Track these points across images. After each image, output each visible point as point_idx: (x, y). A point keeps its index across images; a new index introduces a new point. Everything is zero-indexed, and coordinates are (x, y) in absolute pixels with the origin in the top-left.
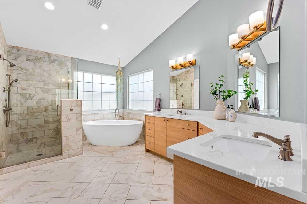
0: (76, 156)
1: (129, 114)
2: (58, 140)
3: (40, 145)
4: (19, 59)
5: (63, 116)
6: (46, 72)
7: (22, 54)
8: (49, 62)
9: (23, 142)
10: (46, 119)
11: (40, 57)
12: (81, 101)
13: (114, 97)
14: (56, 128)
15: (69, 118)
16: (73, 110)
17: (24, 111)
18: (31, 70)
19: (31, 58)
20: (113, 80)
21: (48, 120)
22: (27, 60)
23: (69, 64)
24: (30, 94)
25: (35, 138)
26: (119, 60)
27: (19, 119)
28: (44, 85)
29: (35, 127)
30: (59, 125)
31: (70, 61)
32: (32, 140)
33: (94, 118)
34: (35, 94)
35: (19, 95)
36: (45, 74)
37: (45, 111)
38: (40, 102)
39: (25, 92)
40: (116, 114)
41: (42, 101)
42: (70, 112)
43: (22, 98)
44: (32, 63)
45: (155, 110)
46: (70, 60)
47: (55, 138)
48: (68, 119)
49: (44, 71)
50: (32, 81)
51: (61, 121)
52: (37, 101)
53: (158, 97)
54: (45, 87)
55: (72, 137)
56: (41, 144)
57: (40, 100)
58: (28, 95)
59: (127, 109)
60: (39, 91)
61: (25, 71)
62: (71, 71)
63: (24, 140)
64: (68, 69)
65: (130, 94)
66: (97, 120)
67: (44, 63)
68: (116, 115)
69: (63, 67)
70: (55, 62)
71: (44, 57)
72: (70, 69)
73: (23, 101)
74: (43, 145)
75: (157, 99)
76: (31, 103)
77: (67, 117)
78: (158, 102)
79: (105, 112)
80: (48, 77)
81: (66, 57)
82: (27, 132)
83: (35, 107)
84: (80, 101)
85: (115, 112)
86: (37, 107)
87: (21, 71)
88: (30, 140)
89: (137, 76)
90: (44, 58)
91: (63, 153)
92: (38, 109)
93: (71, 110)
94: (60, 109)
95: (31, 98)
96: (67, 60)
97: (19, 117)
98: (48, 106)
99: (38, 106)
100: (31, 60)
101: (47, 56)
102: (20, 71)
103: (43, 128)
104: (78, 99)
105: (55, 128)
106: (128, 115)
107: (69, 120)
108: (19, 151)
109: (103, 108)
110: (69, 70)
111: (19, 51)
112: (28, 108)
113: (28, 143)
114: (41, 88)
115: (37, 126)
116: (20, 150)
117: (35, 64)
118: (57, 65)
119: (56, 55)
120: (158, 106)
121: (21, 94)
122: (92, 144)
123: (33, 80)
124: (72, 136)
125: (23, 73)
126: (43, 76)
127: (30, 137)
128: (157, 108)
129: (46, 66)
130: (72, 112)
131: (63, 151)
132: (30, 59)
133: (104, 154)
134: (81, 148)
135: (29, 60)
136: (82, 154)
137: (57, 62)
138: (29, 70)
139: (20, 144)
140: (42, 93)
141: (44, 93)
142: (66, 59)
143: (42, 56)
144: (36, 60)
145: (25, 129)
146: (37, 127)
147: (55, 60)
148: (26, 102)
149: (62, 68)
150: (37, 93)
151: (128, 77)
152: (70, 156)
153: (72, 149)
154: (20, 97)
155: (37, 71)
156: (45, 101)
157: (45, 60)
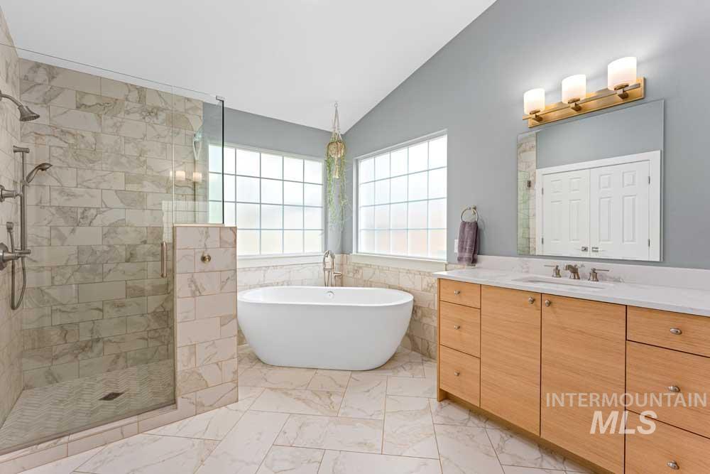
0: (219, 407)
1: (360, 267)
2: (164, 345)
3: (115, 362)
4: (56, 101)
5: (178, 277)
6: (133, 144)
7: (62, 88)
8: (141, 114)
9: (67, 353)
10: (130, 283)
11: (117, 100)
12: (234, 230)
13: (315, 219)
14: (158, 310)
15: (196, 286)
16: (210, 259)
17: (67, 261)
18: (90, 138)
19: (90, 101)
20: (315, 170)
21: (136, 286)
22: (78, 108)
23: (197, 123)
24: (86, 209)
25: (98, 340)
26: (336, 111)
27: (53, 284)
28: (127, 181)
29: (101, 307)
30: (166, 300)
31: (200, 113)
32: (91, 347)
33: (264, 281)
34: (101, 209)
35: (53, 210)
36: (130, 150)
37: (128, 261)
38: (115, 232)
39: (73, 203)
40: (325, 269)
41: (120, 229)
42: (200, 265)
43: (61, 222)
44: (92, 116)
45: (460, 259)
46: (200, 109)
47: (156, 338)
48: (194, 288)
49: (127, 141)
50: (93, 170)
51: (173, 290)
52: (106, 230)
53: (469, 217)
54: (130, 187)
55: (207, 348)
56: (118, 357)
57: (113, 228)
58: (80, 211)
59: (354, 252)
60: (112, 200)
61: (72, 141)
62: (203, 144)
63: (68, 346)
64: (195, 135)
65: (362, 212)
66: (272, 285)
67: (127, 117)
68: (326, 272)
69: (180, 128)
70: (156, 114)
71: (127, 99)
72: (200, 136)
73: (66, 231)
74: (121, 362)
75: (464, 224)
76: (89, 236)
77: (193, 281)
78: (471, 232)
79: (295, 261)
80: (138, 159)
81: (189, 100)
82: (77, 324)
83: (100, 249)
84: (231, 228)
85: (322, 261)
86: (106, 248)
87: (61, 139)
88: (86, 347)
89: (386, 156)
90: (126, 103)
91: (179, 400)
92: (107, 252)
93: (203, 259)
94: (170, 253)
95: (89, 221)
96: (191, 108)
97: (53, 278)
98: (136, 246)
99: (109, 246)
100: (90, 106)
101: (134, 95)
102: (58, 140)
103: (123, 310)
104: (227, 224)
105: (156, 308)
106: (356, 271)
107: (196, 292)
108: (53, 379)
109: (288, 252)
110: (197, 140)
111: (53, 77)
112: (80, 251)
113: (80, 357)
114: (116, 191)
115: (107, 303)
116: (56, 376)
117: (101, 118)
118: (162, 123)
119: (159, 93)
120: (471, 246)
121: (59, 208)
122: (259, 360)
123: (96, 167)
124: (205, 345)
125: (66, 145)
126: (122, 155)
127: (86, 337)
128: (467, 255)
129: (134, 125)
130: (208, 265)
131: (178, 392)
132: (89, 104)
133: (304, 401)
134: (232, 381)
135: (83, 108)
136: (237, 401)
137: (162, 116)
138: (83, 137)
139: (56, 358)
140: (121, 205)
141: (126, 207)
142: (189, 105)
143: (121, 97)
144: (103, 108)
145: (71, 315)
146: (107, 308)
147: (158, 108)
148: (73, 231)
149: (178, 134)
150: (106, 207)
151: (357, 161)
152: (200, 408)
153: (207, 387)
154: (57, 216)
155: (108, 140)
156: (129, 229)
157: (128, 108)
